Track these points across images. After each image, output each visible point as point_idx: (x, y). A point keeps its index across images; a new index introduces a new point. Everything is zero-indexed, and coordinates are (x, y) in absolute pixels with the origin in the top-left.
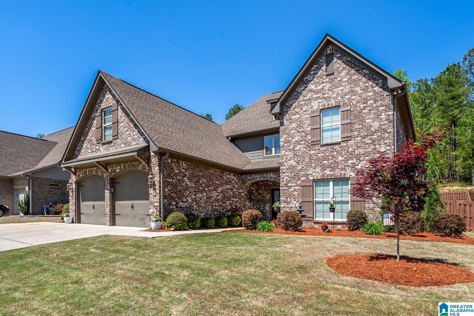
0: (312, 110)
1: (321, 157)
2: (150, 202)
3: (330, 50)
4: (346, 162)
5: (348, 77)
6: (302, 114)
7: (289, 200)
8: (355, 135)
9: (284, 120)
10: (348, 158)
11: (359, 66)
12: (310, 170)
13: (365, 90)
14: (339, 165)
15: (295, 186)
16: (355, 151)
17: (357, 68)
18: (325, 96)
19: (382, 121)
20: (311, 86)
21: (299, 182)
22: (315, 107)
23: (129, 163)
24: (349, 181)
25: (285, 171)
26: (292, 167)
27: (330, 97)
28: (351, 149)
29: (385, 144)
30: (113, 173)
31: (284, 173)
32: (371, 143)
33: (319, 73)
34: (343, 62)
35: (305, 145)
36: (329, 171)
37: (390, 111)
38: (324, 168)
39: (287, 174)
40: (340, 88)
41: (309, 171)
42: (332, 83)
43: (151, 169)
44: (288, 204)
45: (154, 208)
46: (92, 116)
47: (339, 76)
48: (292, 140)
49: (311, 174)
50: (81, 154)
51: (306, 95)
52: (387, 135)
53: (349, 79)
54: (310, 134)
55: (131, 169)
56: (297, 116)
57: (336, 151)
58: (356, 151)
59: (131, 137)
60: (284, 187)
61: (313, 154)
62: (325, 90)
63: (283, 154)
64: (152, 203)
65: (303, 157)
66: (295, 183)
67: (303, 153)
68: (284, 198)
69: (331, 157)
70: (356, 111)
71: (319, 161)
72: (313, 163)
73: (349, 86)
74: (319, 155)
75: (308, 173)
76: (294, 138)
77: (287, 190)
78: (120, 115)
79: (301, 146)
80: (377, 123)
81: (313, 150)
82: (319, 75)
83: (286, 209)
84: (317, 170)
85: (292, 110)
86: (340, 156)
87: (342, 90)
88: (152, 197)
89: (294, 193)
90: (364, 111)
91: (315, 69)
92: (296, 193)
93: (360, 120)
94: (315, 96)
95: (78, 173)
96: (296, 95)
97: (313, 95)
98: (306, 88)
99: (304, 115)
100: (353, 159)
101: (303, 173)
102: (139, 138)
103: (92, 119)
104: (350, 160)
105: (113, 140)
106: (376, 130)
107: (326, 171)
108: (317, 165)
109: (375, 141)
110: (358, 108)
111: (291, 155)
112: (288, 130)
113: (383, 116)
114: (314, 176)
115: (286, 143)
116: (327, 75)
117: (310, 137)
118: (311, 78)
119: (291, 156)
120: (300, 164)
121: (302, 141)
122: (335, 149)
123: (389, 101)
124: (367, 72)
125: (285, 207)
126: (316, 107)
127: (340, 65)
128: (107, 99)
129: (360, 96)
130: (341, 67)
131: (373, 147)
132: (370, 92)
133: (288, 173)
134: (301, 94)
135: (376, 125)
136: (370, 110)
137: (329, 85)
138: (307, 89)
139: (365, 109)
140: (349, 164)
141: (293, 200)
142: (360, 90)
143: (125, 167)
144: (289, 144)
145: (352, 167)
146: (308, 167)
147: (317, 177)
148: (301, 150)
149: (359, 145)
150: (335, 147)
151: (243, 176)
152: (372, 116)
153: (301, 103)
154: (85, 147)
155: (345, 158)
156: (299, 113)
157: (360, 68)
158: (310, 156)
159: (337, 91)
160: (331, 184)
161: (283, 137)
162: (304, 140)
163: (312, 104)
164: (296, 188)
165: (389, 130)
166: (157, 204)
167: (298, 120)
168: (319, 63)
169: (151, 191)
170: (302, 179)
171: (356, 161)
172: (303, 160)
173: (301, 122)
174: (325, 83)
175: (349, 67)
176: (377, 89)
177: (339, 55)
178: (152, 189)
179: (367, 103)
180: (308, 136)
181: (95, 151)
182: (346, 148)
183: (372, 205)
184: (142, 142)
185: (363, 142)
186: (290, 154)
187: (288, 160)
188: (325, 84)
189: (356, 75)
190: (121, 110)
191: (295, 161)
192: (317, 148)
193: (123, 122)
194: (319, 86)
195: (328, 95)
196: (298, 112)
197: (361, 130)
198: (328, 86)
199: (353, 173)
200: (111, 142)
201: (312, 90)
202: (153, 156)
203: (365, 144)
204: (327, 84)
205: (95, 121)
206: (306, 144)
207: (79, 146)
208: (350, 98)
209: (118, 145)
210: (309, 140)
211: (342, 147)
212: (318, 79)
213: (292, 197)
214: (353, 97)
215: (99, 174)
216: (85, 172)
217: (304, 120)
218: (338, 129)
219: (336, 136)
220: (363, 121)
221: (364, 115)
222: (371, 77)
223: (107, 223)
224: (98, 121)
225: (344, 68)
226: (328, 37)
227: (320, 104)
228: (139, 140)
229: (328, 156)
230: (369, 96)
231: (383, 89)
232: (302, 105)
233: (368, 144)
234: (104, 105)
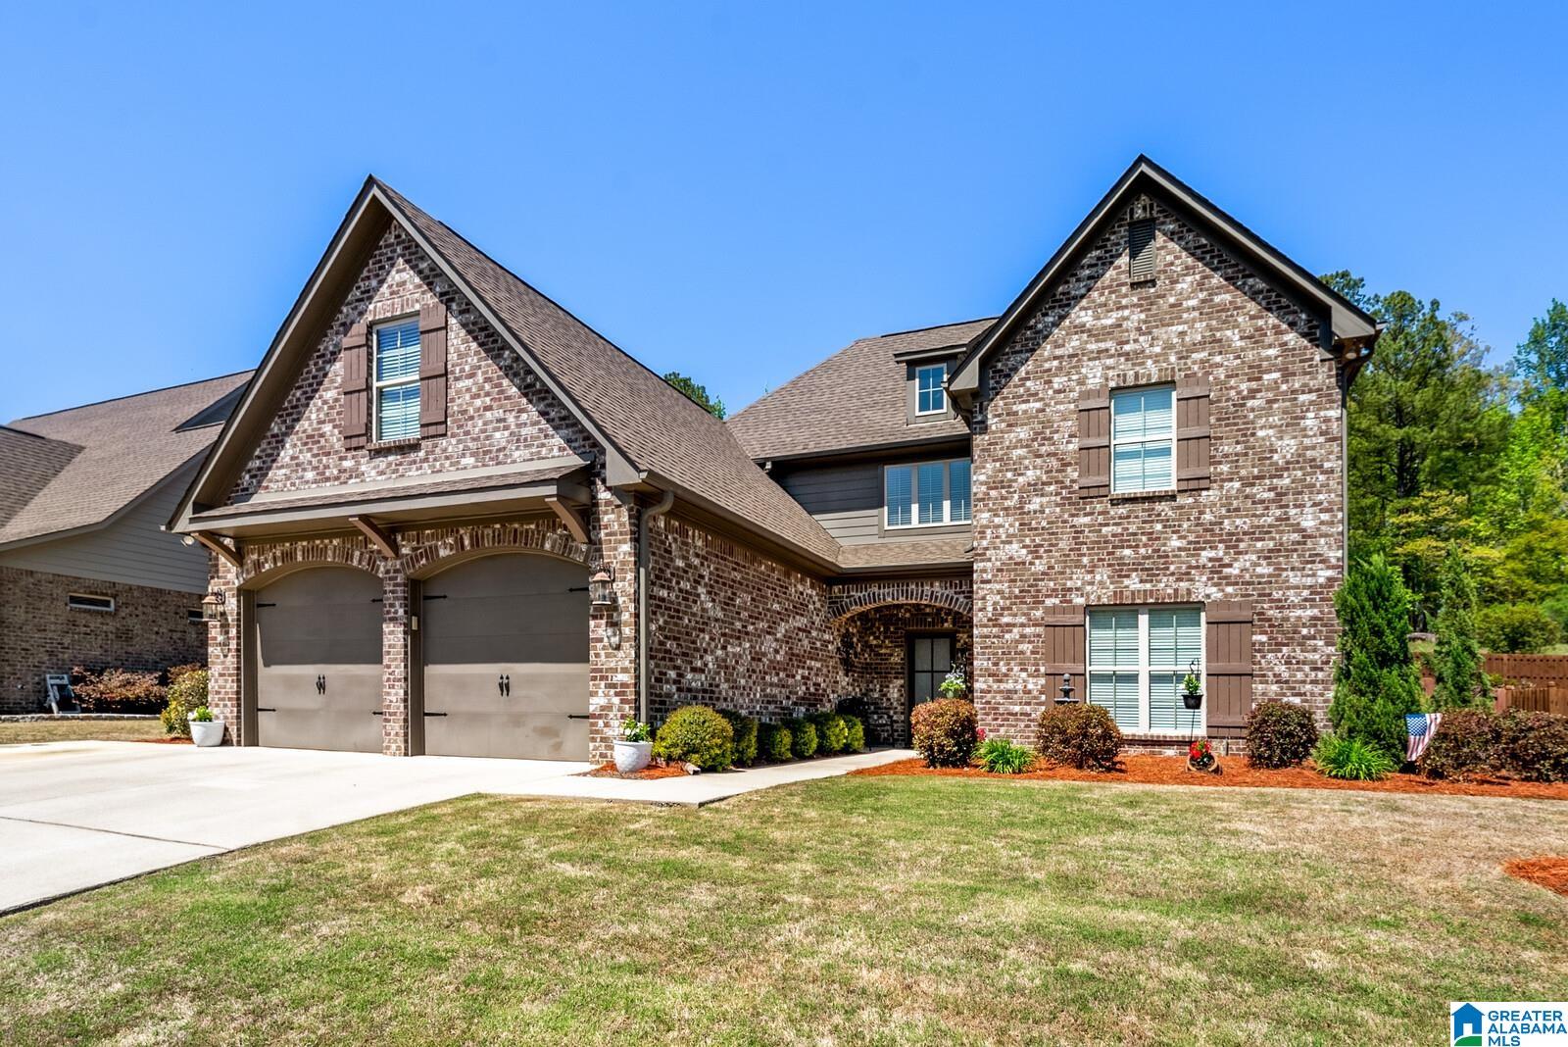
0: (1084, 388)
1: (1113, 536)
2: (594, 671)
3: (1144, 208)
4: (1193, 555)
5: (1202, 296)
6: (1052, 399)
7: (1004, 670)
8: (1222, 474)
9: (990, 416)
10: (1198, 542)
11: (1237, 265)
12: (1075, 577)
13: (1255, 338)
14: (1172, 563)
15: (1023, 625)
16: (1221, 523)
17: (1230, 271)
18: (1127, 348)
19: (1305, 436)
20: (1081, 315)
21: (1039, 614)
22: (1094, 380)
23: (498, 526)
24: (1203, 614)
25: (990, 577)
26: (1016, 564)
27: (1143, 351)
28: (1208, 517)
29: (1315, 505)
30: (424, 561)
31: (988, 582)
32: (1274, 501)
33: (1107, 275)
34: (1186, 249)
35: (1058, 498)
36: (1137, 580)
37: (1331, 408)
38: (1120, 571)
39: (998, 586)
40: (1174, 328)
41: (1071, 579)
42: (1149, 310)
43: (600, 550)
44: (1000, 681)
45: (612, 691)
46: (322, 347)
47: (1172, 289)
48: (1016, 481)
49: (1077, 589)
50: (267, 488)
51: (1063, 341)
52: (1322, 478)
53: (1203, 301)
54: (1076, 464)
55: (507, 547)
56: (1032, 405)
57: (1162, 521)
58: (1226, 522)
59: (506, 433)
60: (986, 626)
61: (1085, 525)
62: (1127, 331)
63: (985, 522)
64: (601, 675)
65: (1053, 534)
66: (1024, 614)
67: (1052, 523)
68: (985, 663)
69: (1144, 538)
70: (1227, 400)
71: (1106, 548)
72: (1084, 555)
73: (1204, 324)
74: (1104, 530)
75: (1069, 584)
76: (1022, 474)
77: (999, 637)
78: (458, 351)
79: (1045, 500)
80: (1293, 442)
81: (1086, 515)
82: (1107, 283)
83: (994, 698)
84: (1098, 577)
85: (1015, 386)
86: (1175, 536)
87: (1182, 334)
88: (602, 653)
89: (1021, 647)
90: (1250, 403)
91: (1094, 262)
92: (1026, 647)
93: (1239, 430)
94: (1093, 347)
95: (255, 557)
96: (1031, 339)
97: (1086, 342)
98: (1062, 318)
99: (1056, 403)
100: (1216, 548)
101: (1052, 584)
102: (546, 436)
103: (323, 355)
104: (1204, 549)
105: (423, 438)
106: (1288, 463)
107: (1126, 582)
108: (1100, 560)
109: (1285, 494)
110: (1233, 393)
111: (1011, 525)
112: (1001, 449)
113: (1310, 421)
114: (1087, 594)
115: (996, 488)
116: (1134, 286)
117: (1076, 474)
118: (1079, 288)
119: (1011, 531)
120: (1041, 557)
121: (1051, 484)
122: (1159, 515)
123: (1330, 377)
124: (1262, 285)
125: (989, 692)
126: (1097, 380)
127: (1176, 258)
128: (395, 288)
129: (1239, 357)
130: (1178, 262)
131: (1278, 512)
132: (1270, 346)
133: (1001, 582)
134: (1046, 337)
135: (1288, 446)
136: (1270, 402)
137: (1138, 316)
138: (1067, 322)
139: (1254, 398)
140: (1203, 560)
141: (1016, 669)
142: (1237, 337)
143: (476, 541)
144: (1003, 491)
145: (1212, 572)
146: (1070, 567)
147: (1099, 598)
148: (1047, 511)
149: (1235, 503)
150: (1159, 507)
151: (836, 589)
152: (1275, 420)
153: (1047, 365)
154: (287, 459)
155: (1190, 543)
156: (1040, 395)
157: (1239, 271)
158: (1076, 532)
159: (1165, 337)
160: (1144, 620)
161: (984, 467)
162: (1056, 482)
163: (1084, 371)
164: (1028, 630)
165: (1327, 465)
166: (621, 677)
167: (1037, 417)
168: (1106, 246)
169: (598, 629)
170: (1049, 602)
171: (1226, 554)
172: (1051, 545)
173: (1047, 423)
174: (1126, 307)
175: (1206, 265)
176: (1291, 338)
177: (1171, 227)
178: (604, 622)
179: (1259, 379)
180: (1069, 469)
181: (337, 478)
182: (1195, 513)
183: (1275, 687)
184: (556, 452)
185: (1247, 497)
186: (1008, 524)
187: (1003, 542)
188: (1126, 313)
189: (1228, 292)
190: (463, 332)
191: (1024, 547)
192: (1099, 507)
193: (472, 376)
194: (1106, 317)
195: (1137, 346)
196: (1037, 394)
197: (1241, 459)
198: (1135, 317)
199: (1214, 589)
200: (414, 447)
201: (1084, 326)
202: (608, 503)
203: (1254, 503)
204: (1133, 313)
205: (338, 365)
206: (1061, 493)
207: (259, 457)
208: (1208, 361)
209: (447, 458)
210: (1073, 481)
211: (1181, 507)
212: (1102, 294)
213: (1012, 659)
214: (1218, 359)
215: (355, 563)
216: (288, 556)
217: (1056, 417)
218: (1166, 452)
219: (1164, 475)
220: (1247, 434)
221: (1251, 416)
222: (1275, 302)
223: (394, 746)
224: (355, 367)
225: (1187, 268)
226: (1144, 168)
227: (1111, 373)
228: (543, 445)
229: (1135, 534)
230: (1268, 358)
231: (1310, 341)
232: (1050, 370)
233: (1262, 502)
234: (380, 307)
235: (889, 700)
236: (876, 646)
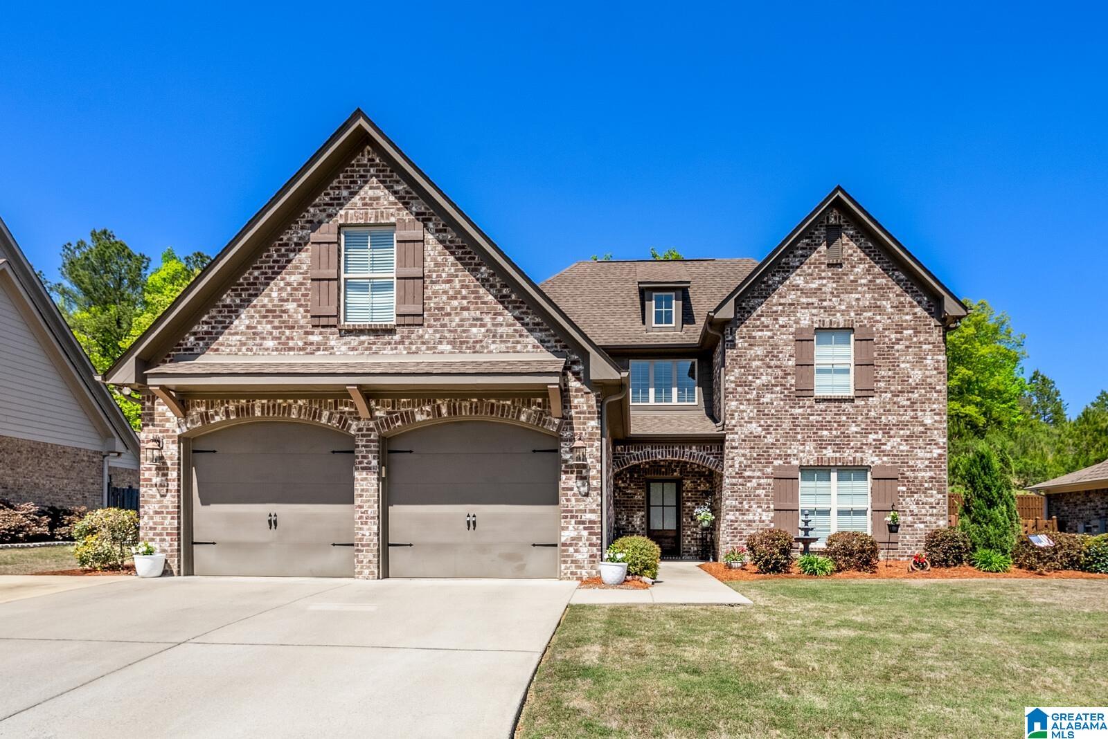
0: (798, 326)
1: (817, 422)
2: (564, 511)
3: (835, 218)
4: (864, 437)
5: (869, 277)
6: (778, 330)
7: (746, 507)
8: (880, 388)
9: (737, 337)
10: (867, 429)
11: (888, 262)
12: (792, 447)
13: (899, 308)
14: (852, 441)
15: (759, 477)
16: (880, 418)
17: (885, 265)
18: (825, 304)
19: (927, 370)
20: (797, 279)
21: (769, 470)
22: (805, 323)
23: (475, 400)
24: (869, 473)
25: (737, 445)
26: (754, 437)
27: (834, 307)
28: (873, 414)
29: (931, 410)
30: (400, 423)
31: (736, 448)
32: (909, 407)
33: (813, 256)
34: (860, 248)
35: (782, 395)
36: (831, 451)
37: (940, 355)
38: (821, 445)
39: (742, 451)
40: (853, 295)
41: (790, 448)
42: (838, 282)
43: (571, 423)
44: (744, 514)
45: (581, 527)
46: (285, 238)
47: (852, 271)
48: (754, 382)
49: (794, 455)
50: (217, 350)
51: (784, 295)
52: (935, 395)
53: (870, 281)
54: (794, 374)
55: (483, 416)
56: (765, 333)
57: (846, 414)
58: (883, 417)
59: (483, 330)
60: (734, 477)
61: (799, 414)
62: (825, 293)
63: (734, 408)
64: (569, 514)
65: (779, 418)
66: (760, 470)
67: (778, 411)
68: (734, 502)
69: (835, 425)
70: (884, 344)
71: (812, 429)
72: (798, 433)
73: (871, 295)
74: (811, 418)
75: (789, 452)
76: (759, 378)
77: (743, 485)
78: (434, 260)
79: (774, 396)
80: (919, 372)
81: (800, 407)
82: (813, 261)
83: (740, 525)
84: (807, 448)
85: (754, 320)
86: (854, 424)
87: (858, 299)
88: (573, 499)
89: (758, 492)
90: (896, 347)
91: (805, 246)
92: (761, 492)
93: (890, 362)
94: (804, 300)
95: (203, 409)
96: (765, 290)
97: (800, 297)
98: (785, 279)
99: (781, 334)
100: (877, 433)
101: (778, 451)
102: (521, 336)
103: (286, 245)
104: (871, 433)
105: (398, 325)
106: (917, 384)
107: (825, 451)
108: (808, 437)
109: (916, 403)
110: (887, 339)
111: (751, 411)
112: (745, 360)
113: (929, 361)
114: (801, 459)
115: (741, 386)
116: (830, 265)
117: (794, 381)
118: (795, 262)
119: (751, 415)
120: (771, 433)
121: (777, 386)
122: (844, 411)
123: (939, 336)
124: (902, 277)
125: (737, 521)
126: (807, 322)
127: (854, 252)
128: (367, 200)
129: (890, 318)
130: (855, 255)
131: (912, 413)
132: (907, 314)
133: (744, 448)
134: (774, 290)
135: (917, 375)
136: (907, 347)
137: (831, 285)
138: (788, 282)
139: (898, 344)
140: (870, 440)
141: (755, 506)
142: (889, 306)
143: (453, 410)
144: (746, 388)
145: (875, 448)
146: (790, 441)
147: (808, 461)
148: (775, 403)
149: (888, 407)
150: (844, 405)
151: (619, 448)
152: (910, 358)
153: (775, 308)
154: (243, 328)
155: (862, 429)
156: (771, 328)
157: (890, 266)
158: (794, 418)
159: (848, 300)
160: (834, 475)
161: (733, 371)
162: (781, 385)
163: (798, 315)
164: (762, 481)
165: (938, 388)
166: (593, 517)
167: (768, 341)
168: (812, 237)
169: (568, 481)
170: (776, 463)
171: (883, 437)
172: (777, 426)
173: (775, 346)
174: (824, 278)
175: (871, 259)
176: (918, 310)
177: (851, 232)
178: (574, 476)
179: (901, 333)
180: (789, 377)
181: (301, 349)
182: (865, 411)
183: (910, 518)
184: (530, 348)
185: (895, 403)
186: (749, 410)
187: (746, 422)
188: (825, 282)
189: (883, 278)
190: (440, 247)
191: (760, 426)
192: (808, 403)
193: (449, 282)
194: (812, 282)
195: (831, 304)
196: (768, 326)
197: (892, 380)
198: (830, 285)
199: (877, 458)
200: (390, 331)
201: (798, 286)
202: (577, 390)
203: (899, 407)
204: (828, 282)
205: (303, 255)
206: (784, 393)
207: (209, 323)
208: (873, 318)
209: (423, 343)
210: (791, 385)
211: (858, 407)
212: (809, 268)
213: (752, 500)
214: (878, 318)
215: (324, 421)
216: (248, 410)
217: (781, 343)
218: (847, 371)
219: (844, 386)
220: (894, 365)
221: (897, 354)
222: (910, 288)
224: (323, 258)
225: (861, 259)
226: (839, 193)
227: (815, 319)
228: (518, 342)
229: (830, 422)
230: (906, 321)
231: (929, 314)
232: (777, 312)
233: (903, 407)
234: (351, 212)
235: (633, 526)
236: (624, 488)
